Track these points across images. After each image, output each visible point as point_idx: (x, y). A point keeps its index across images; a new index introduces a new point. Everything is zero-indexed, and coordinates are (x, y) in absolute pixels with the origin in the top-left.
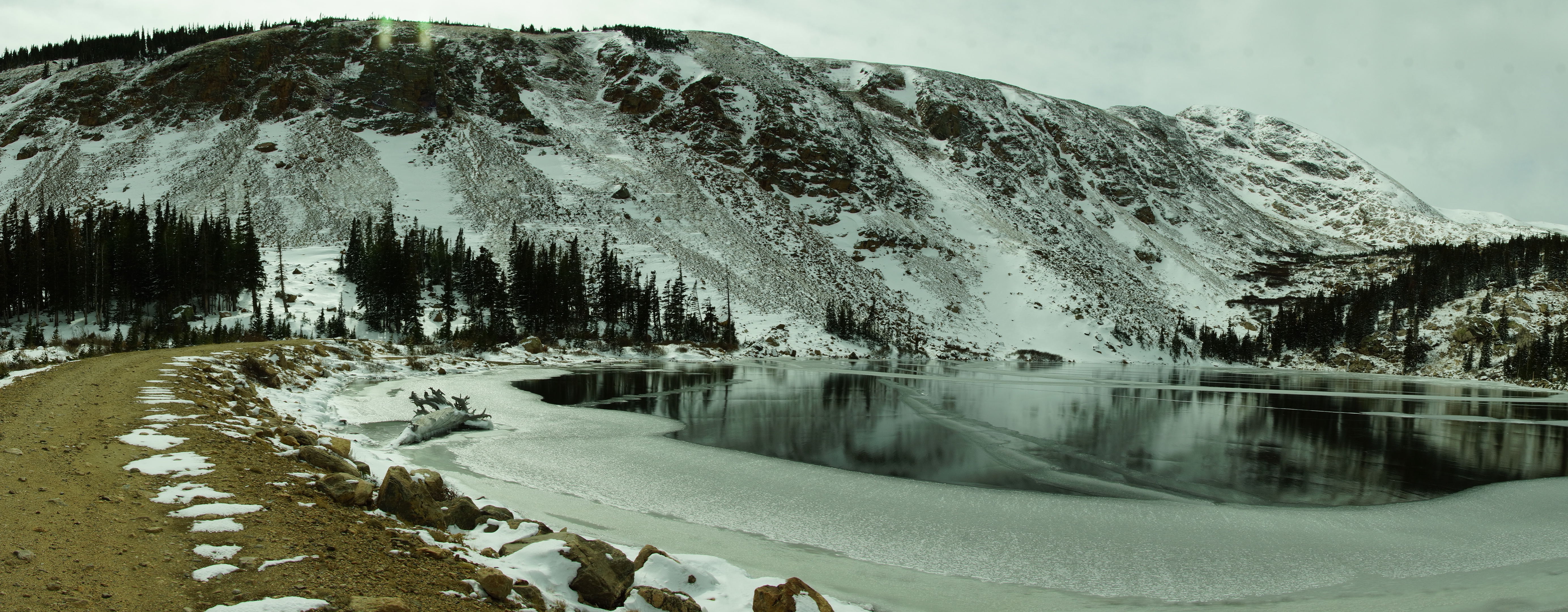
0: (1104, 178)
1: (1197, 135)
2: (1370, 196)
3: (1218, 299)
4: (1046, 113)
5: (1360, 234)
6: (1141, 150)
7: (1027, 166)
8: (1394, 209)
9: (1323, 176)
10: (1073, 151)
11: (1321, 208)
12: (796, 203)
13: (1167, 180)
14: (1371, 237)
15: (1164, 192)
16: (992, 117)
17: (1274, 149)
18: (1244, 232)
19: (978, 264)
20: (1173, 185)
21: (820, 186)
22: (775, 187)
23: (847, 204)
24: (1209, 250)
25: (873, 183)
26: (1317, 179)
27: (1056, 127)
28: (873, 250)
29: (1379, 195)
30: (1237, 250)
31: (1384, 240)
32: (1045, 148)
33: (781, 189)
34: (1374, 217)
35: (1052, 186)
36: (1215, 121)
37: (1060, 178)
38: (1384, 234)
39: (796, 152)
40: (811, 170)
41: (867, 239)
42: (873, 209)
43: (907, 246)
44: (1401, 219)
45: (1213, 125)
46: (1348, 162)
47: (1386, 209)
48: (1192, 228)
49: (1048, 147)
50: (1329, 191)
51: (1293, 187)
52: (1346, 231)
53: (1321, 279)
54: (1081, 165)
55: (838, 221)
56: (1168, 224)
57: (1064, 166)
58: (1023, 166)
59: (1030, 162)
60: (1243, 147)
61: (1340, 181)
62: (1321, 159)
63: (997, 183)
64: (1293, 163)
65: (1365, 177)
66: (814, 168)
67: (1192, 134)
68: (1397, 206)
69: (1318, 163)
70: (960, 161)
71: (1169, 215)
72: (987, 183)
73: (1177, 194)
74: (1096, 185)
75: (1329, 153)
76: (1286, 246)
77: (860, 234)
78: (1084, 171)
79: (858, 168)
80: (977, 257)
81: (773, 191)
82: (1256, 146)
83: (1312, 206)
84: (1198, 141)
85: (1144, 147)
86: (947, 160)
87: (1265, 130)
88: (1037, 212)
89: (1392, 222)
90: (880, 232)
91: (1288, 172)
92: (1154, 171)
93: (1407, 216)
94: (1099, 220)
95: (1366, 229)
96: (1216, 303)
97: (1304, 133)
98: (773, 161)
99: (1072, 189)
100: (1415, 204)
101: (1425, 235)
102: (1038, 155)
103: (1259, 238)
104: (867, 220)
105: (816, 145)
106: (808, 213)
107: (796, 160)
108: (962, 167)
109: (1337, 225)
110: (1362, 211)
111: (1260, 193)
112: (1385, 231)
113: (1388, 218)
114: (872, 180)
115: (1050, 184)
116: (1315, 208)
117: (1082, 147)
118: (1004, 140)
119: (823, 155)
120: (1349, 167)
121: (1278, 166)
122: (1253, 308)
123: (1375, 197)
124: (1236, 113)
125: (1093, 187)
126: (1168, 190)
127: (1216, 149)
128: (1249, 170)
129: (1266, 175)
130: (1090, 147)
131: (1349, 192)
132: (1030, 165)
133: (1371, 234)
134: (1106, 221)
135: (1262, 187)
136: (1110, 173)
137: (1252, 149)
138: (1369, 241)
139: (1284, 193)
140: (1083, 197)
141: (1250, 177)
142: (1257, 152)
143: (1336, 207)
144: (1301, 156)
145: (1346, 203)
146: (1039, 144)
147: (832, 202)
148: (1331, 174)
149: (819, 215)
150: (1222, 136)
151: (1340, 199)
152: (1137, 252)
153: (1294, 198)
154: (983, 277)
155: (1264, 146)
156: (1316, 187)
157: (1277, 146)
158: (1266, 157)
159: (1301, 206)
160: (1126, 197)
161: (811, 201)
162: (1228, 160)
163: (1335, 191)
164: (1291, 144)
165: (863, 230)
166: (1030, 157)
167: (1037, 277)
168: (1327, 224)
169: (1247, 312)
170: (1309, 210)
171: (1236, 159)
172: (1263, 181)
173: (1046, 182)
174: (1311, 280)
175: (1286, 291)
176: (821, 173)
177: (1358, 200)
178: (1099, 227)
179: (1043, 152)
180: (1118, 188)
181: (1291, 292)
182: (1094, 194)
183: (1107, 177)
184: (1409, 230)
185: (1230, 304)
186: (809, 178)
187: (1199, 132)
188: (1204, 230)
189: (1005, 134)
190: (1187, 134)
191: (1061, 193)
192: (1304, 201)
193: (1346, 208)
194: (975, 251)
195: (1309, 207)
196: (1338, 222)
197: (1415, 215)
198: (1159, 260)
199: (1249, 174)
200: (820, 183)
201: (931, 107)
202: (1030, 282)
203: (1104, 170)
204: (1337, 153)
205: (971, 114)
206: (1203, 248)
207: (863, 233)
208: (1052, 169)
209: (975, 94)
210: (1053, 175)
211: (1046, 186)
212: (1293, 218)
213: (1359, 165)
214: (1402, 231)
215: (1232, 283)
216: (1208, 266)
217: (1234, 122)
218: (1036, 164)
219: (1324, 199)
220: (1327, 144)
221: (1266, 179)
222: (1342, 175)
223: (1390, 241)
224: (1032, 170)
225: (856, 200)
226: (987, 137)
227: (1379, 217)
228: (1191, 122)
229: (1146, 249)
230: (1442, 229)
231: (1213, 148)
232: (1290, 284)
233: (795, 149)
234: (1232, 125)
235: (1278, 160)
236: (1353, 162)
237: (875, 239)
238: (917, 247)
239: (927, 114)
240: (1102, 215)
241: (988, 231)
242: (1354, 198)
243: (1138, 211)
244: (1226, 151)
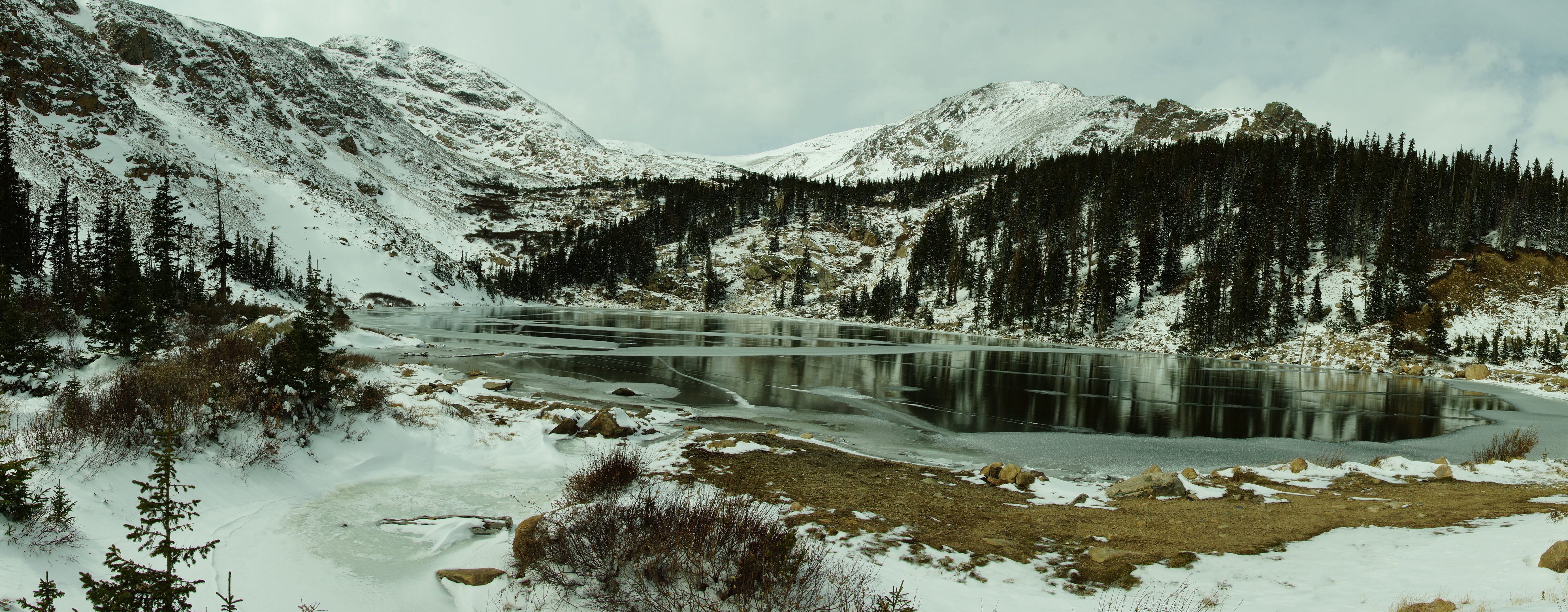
0: (302, 107)
1: (349, 65)
2: (535, 127)
3: (454, 232)
4: (229, 39)
5: (530, 165)
6: (322, 78)
7: (227, 93)
8: (563, 140)
9: (485, 106)
10: (264, 79)
11: (485, 139)
13: (356, 110)
14: (545, 169)
15: (356, 123)
16: (179, 41)
17: (432, 79)
18: (440, 164)
19: (249, 195)
20: (361, 116)
21: (69, 103)
23: (100, 125)
24: (417, 182)
26: (479, 109)
27: (243, 54)
29: (544, 125)
30: (443, 182)
31: (560, 171)
32: (239, 75)
34: (543, 148)
35: (256, 115)
36: (365, 51)
37: (263, 106)
38: (558, 166)
41: (136, 167)
42: (127, 132)
44: (572, 150)
45: (363, 55)
46: (509, 92)
47: (554, 140)
48: (393, 160)
49: (242, 75)
50: (492, 122)
51: (453, 118)
52: (515, 162)
53: (543, 212)
54: (276, 94)
55: (100, 144)
56: (370, 155)
57: (262, 95)
58: (223, 94)
59: (229, 89)
60: (396, 77)
61: (502, 112)
62: (482, 89)
63: (208, 109)
64: (450, 93)
65: (527, 108)
67: (343, 64)
68: (564, 137)
69: (479, 93)
70: (164, 87)
71: (369, 146)
73: (367, 124)
74: (296, 114)
75: (490, 84)
76: (481, 178)
77: (128, 160)
78: (280, 100)
80: (244, 188)
82: (412, 77)
83: (476, 136)
84: (350, 71)
86: (151, 85)
87: (420, 59)
88: (259, 141)
89: (563, 153)
90: (148, 159)
91: (447, 103)
92: (342, 100)
93: (578, 147)
94: (311, 151)
95: (536, 160)
96: (454, 237)
97: (458, 63)
99: (277, 117)
100: (580, 135)
101: (600, 167)
102: (235, 82)
103: (455, 170)
104: (128, 144)
108: (168, 92)
109: (505, 157)
110: (528, 142)
111: (422, 123)
112: (559, 163)
113: (558, 149)
115: (254, 113)
116: (480, 139)
117: (276, 75)
118: (198, 65)
120: (510, 98)
121: (437, 97)
122: (494, 241)
123: (540, 128)
124: (385, 43)
125: (293, 116)
126: (359, 121)
127: (370, 80)
128: (408, 100)
129: (426, 106)
130: (282, 75)
131: (513, 123)
132: (230, 92)
133: (542, 165)
134: (317, 152)
135: (423, 118)
136: (307, 102)
137: (408, 79)
138: (545, 172)
139: (445, 125)
140: (289, 127)
141: (410, 108)
142: (414, 82)
143: (501, 138)
144: (458, 86)
145: (510, 134)
146: (233, 71)
147: (85, 122)
148: (493, 105)
150: (374, 66)
151: (504, 130)
152: (358, 184)
153: (455, 128)
155: (420, 76)
156: (479, 118)
157: (434, 76)
158: (423, 87)
159: (463, 137)
160: (324, 127)
161: (63, 120)
162: (383, 90)
163: (498, 122)
164: (447, 74)
165: (128, 155)
166: (229, 84)
168: (494, 155)
169: (491, 247)
170: (472, 141)
171: (391, 90)
172: (422, 112)
173: (249, 110)
174: (534, 213)
175: (513, 225)
177: (522, 131)
178: (313, 158)
179: (238, 80)
180: (317, 117)
181: (519, 226)
182: (296, 123)
183: (305, 105)
184: (583, 161)
185: (469, 238)
187: (351, 63)
188: (406, 162)
189: (198, 60)
191: (266, 122)
192: (465, 132)
193: (511, 140)
194: (238, 181)
195: (471, 137)
196: (505, 153)
197: (585, 146)
198: (381, 193)
199: (408, 104)
200: (67, 100)
201: (115, 31)
203: (300, 99)
204: (497, 84)
205: (159, 38)
206: (411, 180)
207: (130, 158)
208: (251, 97)
210: (255, 103)
211: (250, 115)
212: (457, 149)
213: (520, 95)
214: (576, 162)
215: (456, 216)
216: (426, 198)
217: (384, 52)
218: (237, 91)
219: (488, 130)
220: (486, 74)
221: (426, 110)
222: (503, 106)
223: (566, 173)
224: (233, 98)
225: (107, 120)
226: (179, 61)
227: (548, 148)
228: (341, 53)
229: (366, 181)
231: (366, 78)
232: (515, 217)
234: (383, 55)
235: (436, 90)
236: (513, 93)
237: (143, 166)
239: (111, 37)
240: (312, 146)
241: (236, 159)
242: (518, 129)
243: (341, 141)
244: (379, 81)
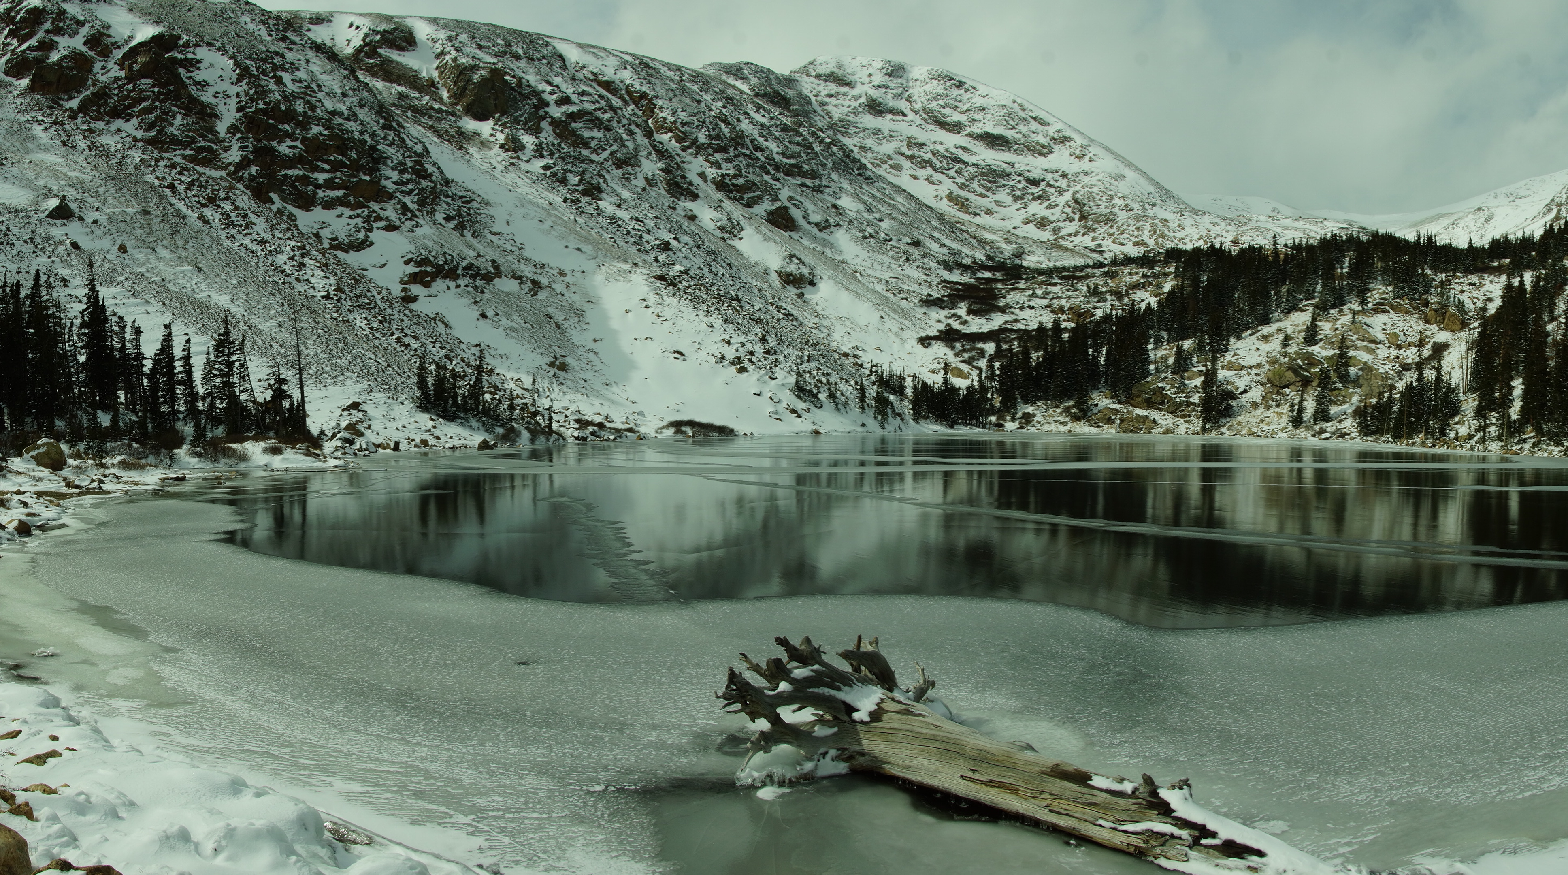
0: (720, 168)
1: (827, 100)
2: (1086, 180)
3: (906, 334)
4: (627, 76)
5: (1076, 234)
6: (762, 126)
7: (611, 154)
8: (1124, 197)
9: (1018, 153)
10: (671, 130)
11: (1016, 199)
12: (307, 220)
13: (806, 167)
14: (1094, 239)
15: (803, 185)
16: (550, 83)
17: (944, 115)
18: (921, 238)
19: (576, 298)
20: (813, 175)
21: (340, 193)
22: (274, 196)
23: (379, 218)
24: (876, 266)
25: (411, 186)
26: (1009, 156)
27: (644, 96)
28: (427, 285)
29: (1100, 177)
30: (917, 264)
31: (1114, 242)
32: (633, 127)
33: (283, 199)
34: (1095, 210)
35: (650, 182)
36: (851, 78)
37: (661, 170)
38: (1112, 234)
39: (298, 144)
40: (323, 170)
41: (417, 270)
42: (418, 225)
43: (474, 277)
44: (1135, 211)
45: (848, 84)
46: (1051, 131)
47: (1112, 198)
48: (848, 236)
49: (638, 126)
50: (1027, 174)
51: (972, 170)
52: (1055, 231)
53: (1045, 302)
54: (684, 150)
55: (372, 244)
56: (815, 230)
57: (662, 153)
58: (605, 154)
59: (615, 147)
60: (893, 114)
61: (1041, 159)
62: (1013, 128)
63: (574, 179)
64: (969, 135)
65: (1078, 152)
66: (327, 167)
67: (819, 99)
68: (1127, 193)
69: (1010, 134)
70: (515, 150)
71: (816, 218)
72: (558, 180)
73: (820, 186)
74: (710, 178)
75: (1025, 119)
76: (980, 256)
77: (407, 263)
78: (689, 158)
79: (385, 164)
80: (573, 289)
81: (273, 203)
82: (916, 113)
83: (1003, 196)
84: (829, 108)
85: (764, 121)
86: (497, 149)
87: (928, 88)
88: (637, 219)
89: (1122, 216)
90: (435, 258)
91: (964, 149)
92: (783, 154)
93: (1143, 206)
94: (722, 229)
95: (1085, 227)
96: (903, 341)
97: (982, 90)
98: (269, 158)
99: (677, 184)
100: (1151, 189)
101: (1171, 234)
102: (625, 137)
103: (943, 245)
104: (413, 241)
105: (326, 133)
106: (325, 234)
107: (301, 155)
108: (518, 158)
109: (1042, 223)
110: (1076, 201)
111: (927, 180)
112: (1114, 230)
113: (1116, 210)
114: (408, 182)
115: (646, 179)
116: (1008, 200)
117: (684, 124)
118: (573, 117)
119: (338, 147)
120: (1053, 139)
121: (950, 141)
122: (958, 345)
123: (1094, 181)
124: (880, 65)
125: (706, 181)
126: (808, 182)
127: (857, 119)
128: (909, 146)
129: (934, 154)
130: (696, 123)
131: (1056, 175)
132: (615, 152)
133: (1092, 234)
134: (731, 230)
135: (929, 171)
136: (729, 161)
137: (911, 116)
138: (1092, 245)
139: (960, 180)
140: (695, 197)
141: (911, 158)
142: (919, 121)
143: (1039, 197)
144: (980, 125)
145: (1052, 190)
146: (625, 121)
147: (358, 216)
148: (1029, 150)
149: (342, 236)
150: (863, 100)
151: (1043, 185)
152: (780, 273)
153: (975, 185)
154: (589, 316)
155: (927, 111)
156: (1009, 169)
157: (947, 111)
158: (932, 127)
159: (985, 196)
160: (751, 195)
161: (329, 216)
162: (874, 134)
163: (1035, 174)
164: (965, 108)
165: (410, 256)
166: (615, 141)
167: (667, 313)
168: (1027, 222)
169: (950, 354)
170: (997, 202)
171: (886, 133)
172: (930, 163)
173: (640, 176)
174: (1032, 304)
175: (997, 321)
176: (338, 174)
177: (1069, 186)
178: (723, 238)
179: (631, 133)
180: (741, 181)
181: (1006, 322)
182: (708, 190)
183: (724, 165)
184: (1148, 226)
185: (925, 341)
186: (321, 181)
187: (831, 96)
188: (865, 237)
189: (574, 109)
190: (813, 99)
191: (663, 192)
192: (989, 189)
193: (1053, 199)
194: (568, 279)
195: (996, 197)
196: (1043, 218)
197: (1154, 205)
198: (812, 284)
199: (909, 153)
200: (338, 189)
201: (461, 73)
202: (659, 320)
203: (718, 156)
204: (1035, 119)
205: (520, 80)
206: (868, 264)
207: (411, 260)
208: (647, 157)
209: (520, 52)
210: (651, 166)
211: (641, 182)
212: (976, 214)
213: (1067, 134)
214: (1138, 229)
215: (919, 312)
216: (879, 288)
217: (878, 78)
218: (625, 150)
219: (1020, 186)
220: (1020, 105)
221: (935, 160)
222: (1044, 151)
223: (1122, 244)
224: (619, 160)
225: (390, 212)
226: (546, 113)
227: (1103, 210)
228: (817, 82)
229: (792, 268)
230: (1196, 225)
231: (851, 118)
232: (1003, 310)
233: (296, 139)
234: (876, 84)
235: (950, 131)
236: (1058, 131)
237: (429, 269)
238: (488, 278)
239: (455, 83)
240: (724, 222)
241: (578, 249)
242: (1063, 183)
243: (771, 213)
244: (869, 121)
